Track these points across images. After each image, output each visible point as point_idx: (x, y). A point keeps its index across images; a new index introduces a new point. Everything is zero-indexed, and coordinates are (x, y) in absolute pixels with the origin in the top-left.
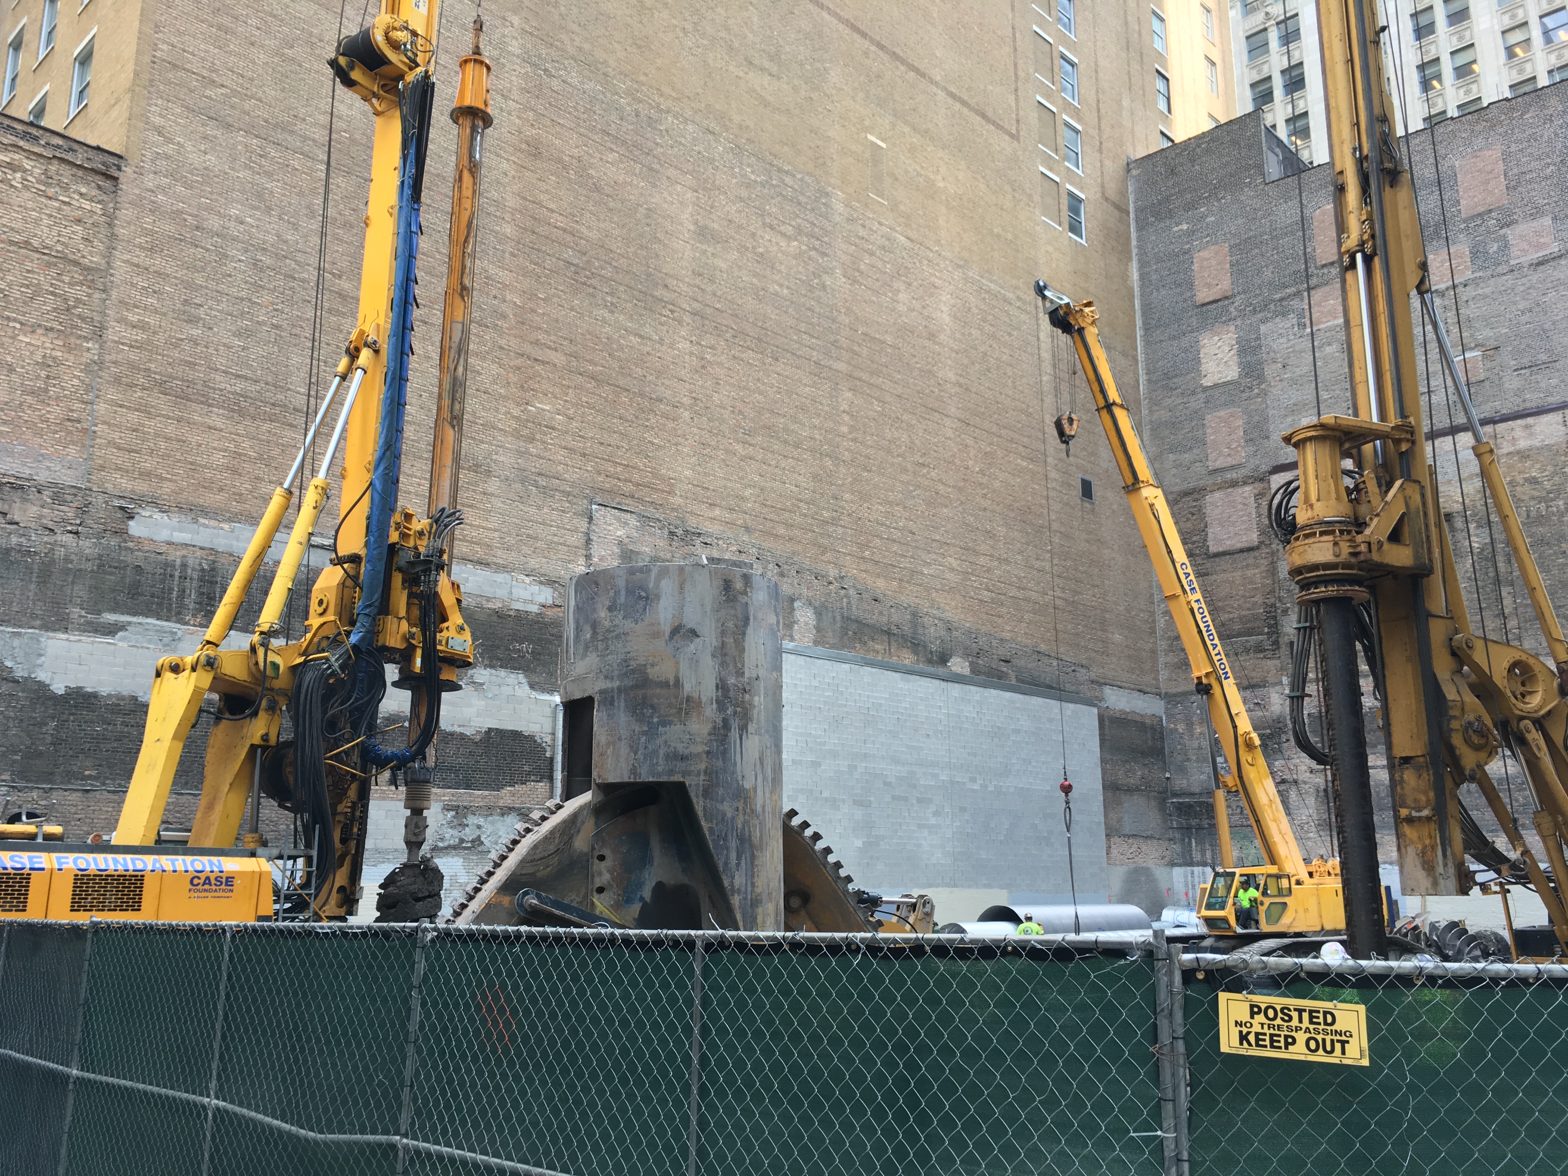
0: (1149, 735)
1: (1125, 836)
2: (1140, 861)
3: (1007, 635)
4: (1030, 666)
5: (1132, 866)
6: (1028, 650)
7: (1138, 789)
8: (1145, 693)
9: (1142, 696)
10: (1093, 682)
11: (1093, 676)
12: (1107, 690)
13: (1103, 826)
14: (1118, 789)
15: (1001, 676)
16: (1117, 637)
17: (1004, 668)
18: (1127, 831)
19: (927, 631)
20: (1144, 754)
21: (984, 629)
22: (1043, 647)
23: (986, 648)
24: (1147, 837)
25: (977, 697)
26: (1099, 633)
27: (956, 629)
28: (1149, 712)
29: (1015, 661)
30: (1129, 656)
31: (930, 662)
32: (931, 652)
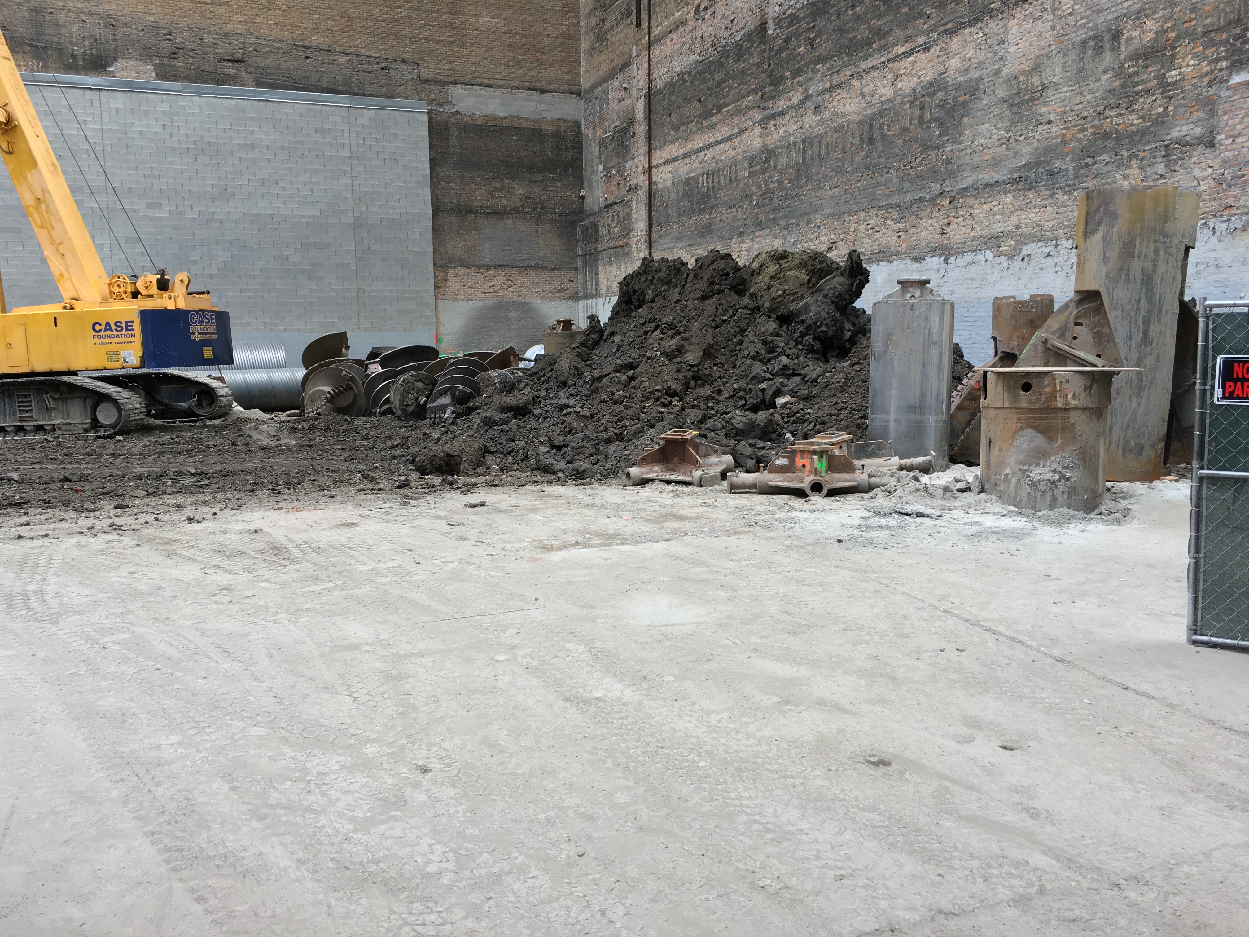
0: (548, 145)
1: (478, 267)
2: (510, 296)
3: (240, 29)
4: (284, 65)
5: (490, 301)
6: (284, 46)
7: (515, 212)
8: (543, 92)
9: (536, 96)
10: (426, 81)
11: (426, 73)
12: (457, 91)
13: (430, 256)
14: (471, 212)
15: (221, 79)
16: (486, 20)
17: (230, 69)
18: (486, 260)
19: (62, 30)
20: (531, 169)
21: (184, 23)
22: (316, 40)
23: (189, 45)
24: (528, 267)
25: (166, 107)
26: (445, 17)
27: (125, 25)
28: (549, 116)
29: (252, 61)
30: (512, 46)
31: (72, 67)
32: (73, 56)
